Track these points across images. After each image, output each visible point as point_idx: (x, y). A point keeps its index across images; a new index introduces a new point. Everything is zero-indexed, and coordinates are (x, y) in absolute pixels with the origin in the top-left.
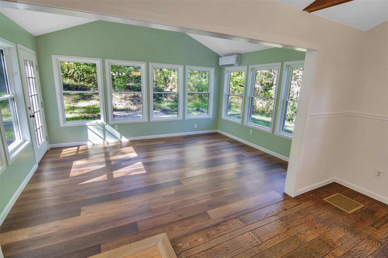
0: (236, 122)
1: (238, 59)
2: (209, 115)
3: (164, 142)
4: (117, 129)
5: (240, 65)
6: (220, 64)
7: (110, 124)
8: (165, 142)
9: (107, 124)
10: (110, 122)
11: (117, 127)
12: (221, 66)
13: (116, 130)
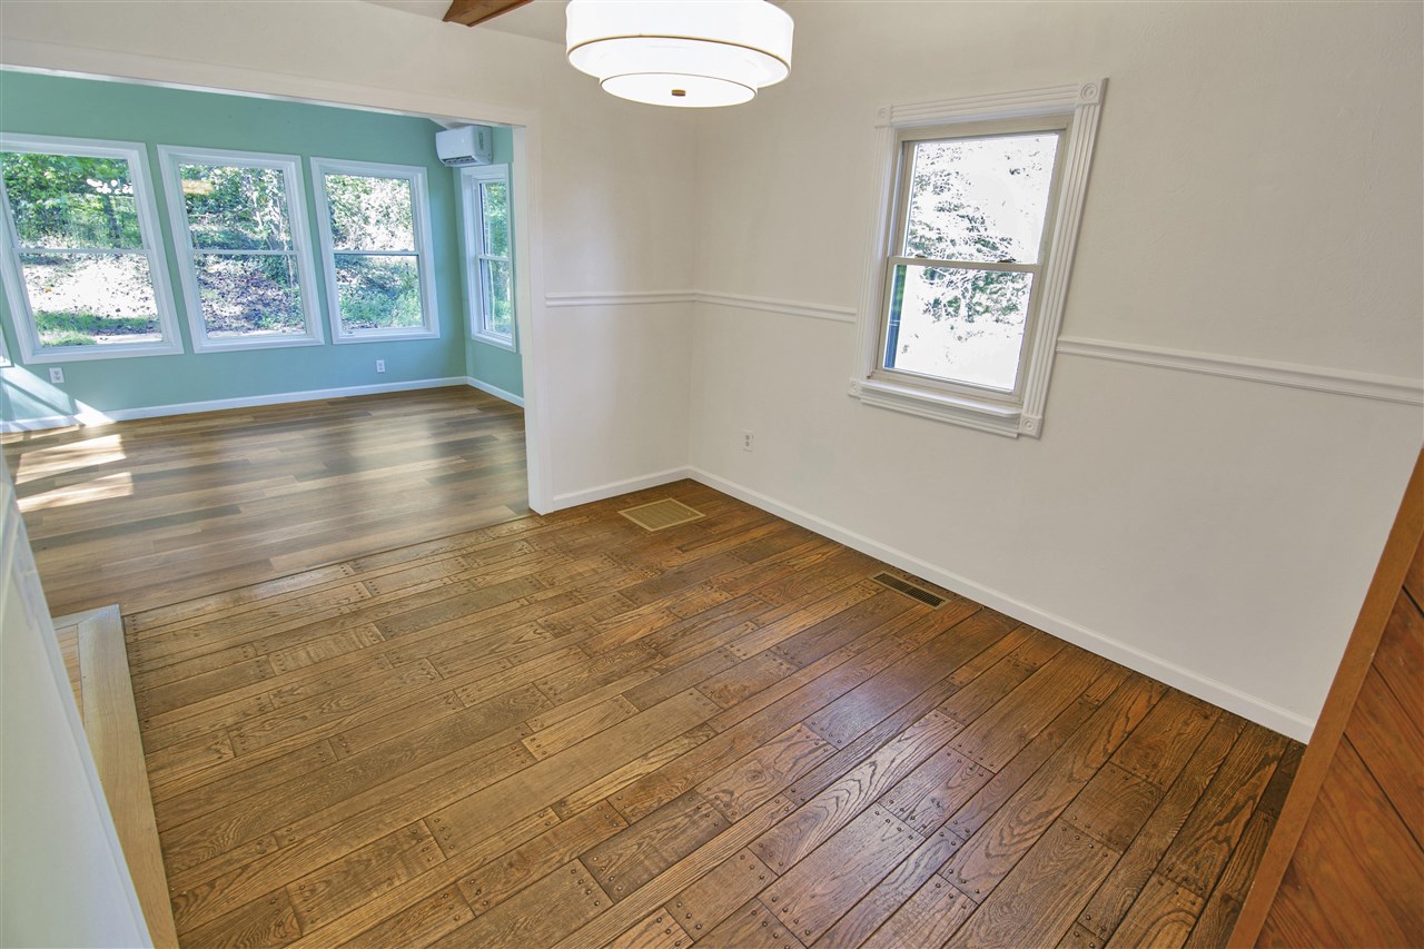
0: (502, 345)
1: (481, 141)
2: (428, 329)
3: (252, 420)
4: (62, 381)
5: (492, 161)
6: (442, 155)
7: (25, 363)
8: (255, 417)
9: (13, 366)
10: (27, 358)
11: (56, 373)
12: (445, 160)
13: (56, 385)
